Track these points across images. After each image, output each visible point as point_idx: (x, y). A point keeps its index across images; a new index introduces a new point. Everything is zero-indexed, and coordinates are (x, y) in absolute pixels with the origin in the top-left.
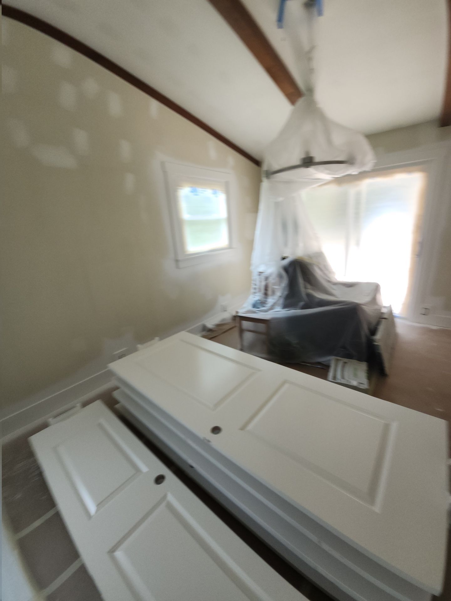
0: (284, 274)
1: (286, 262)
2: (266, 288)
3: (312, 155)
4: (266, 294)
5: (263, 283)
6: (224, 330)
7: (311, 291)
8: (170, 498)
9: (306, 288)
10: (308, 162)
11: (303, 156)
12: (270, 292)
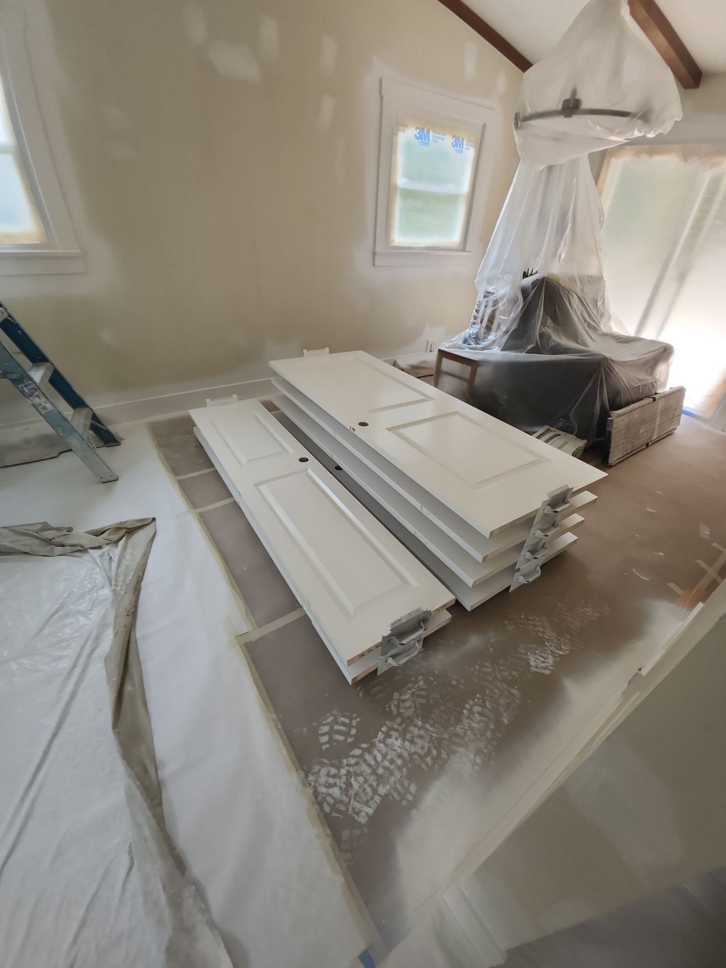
0: (521, 298)
1: (529, 281)
2: (491, 319)
3: (579, 96)
4: (488, 328)
5: (489, 310)
6: (421, 376)
7: (549, 330)
8: (310, 471)
9: (544, 324)
10: (571, 107)
11: (568, 96)
12: (494, 327)
